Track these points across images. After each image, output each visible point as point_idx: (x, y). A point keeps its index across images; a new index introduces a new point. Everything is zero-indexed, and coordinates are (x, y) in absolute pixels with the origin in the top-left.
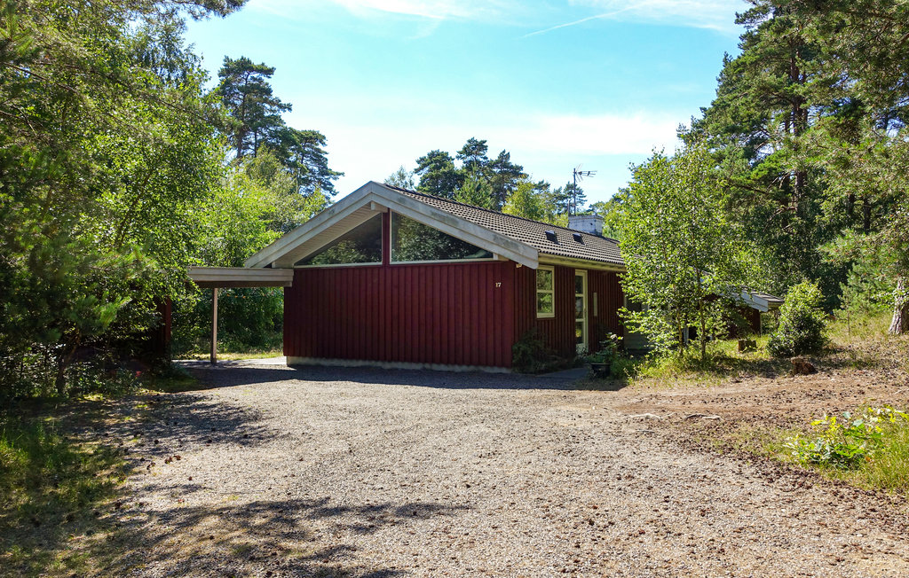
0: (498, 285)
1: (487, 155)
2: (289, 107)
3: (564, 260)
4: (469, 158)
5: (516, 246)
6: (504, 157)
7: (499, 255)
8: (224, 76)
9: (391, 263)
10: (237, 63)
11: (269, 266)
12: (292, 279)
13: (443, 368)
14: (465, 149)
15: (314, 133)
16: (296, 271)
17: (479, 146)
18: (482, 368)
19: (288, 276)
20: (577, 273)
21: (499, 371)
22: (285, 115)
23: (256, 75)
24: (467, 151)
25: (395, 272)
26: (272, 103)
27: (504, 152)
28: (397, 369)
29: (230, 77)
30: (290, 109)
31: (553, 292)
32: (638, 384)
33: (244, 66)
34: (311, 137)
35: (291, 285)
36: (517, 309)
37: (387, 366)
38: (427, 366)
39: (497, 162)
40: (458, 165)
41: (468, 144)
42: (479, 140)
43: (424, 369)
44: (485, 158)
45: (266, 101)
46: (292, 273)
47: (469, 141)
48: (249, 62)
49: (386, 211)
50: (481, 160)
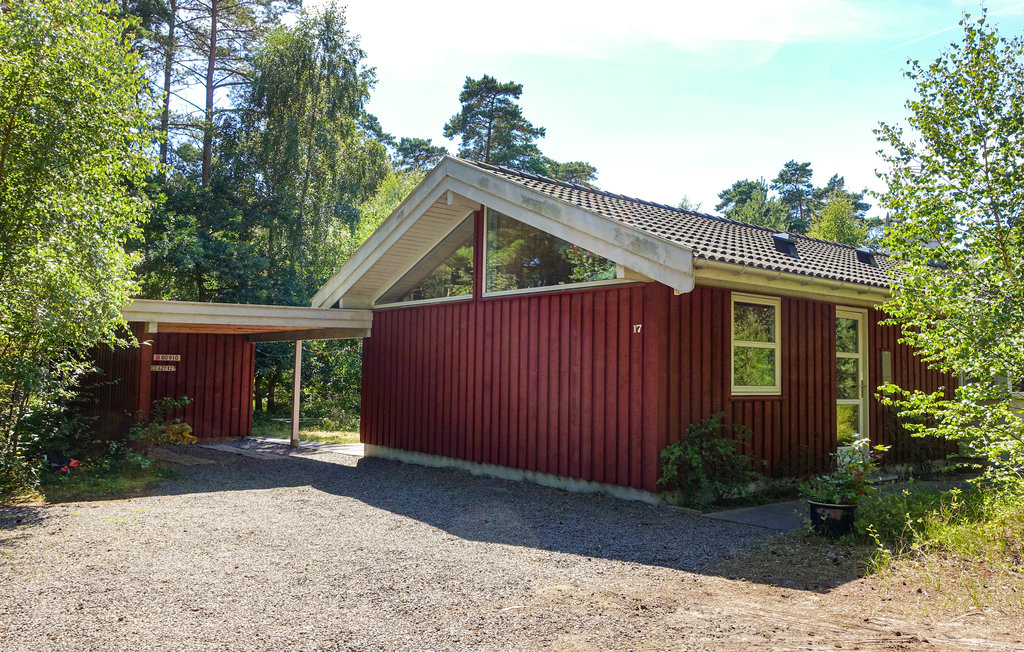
0: (637, 328)
1: (811, 181)
2: (542, 132)
3: (773, 278)
4: (788, 187)
5: (654, 248)
6: (836, 183)
7: (627, 270)
8: (465, 101)
9: (485, 295)
10: (479, 84)
11: (336, 306)
12: (369, 325)
13: (551, 481)
14: (781, 175)
15: (580, 164)
16: (377, 314)
17: (802, 171)
18: (609, 488)
19: (366, 321)
20: (841, 313)
21: (637, 498)
22: (537, 142)
23: (501, 97)
24: (784, 178)
25: (489, 307)
26: (521, 128)
27: (836, 176)
28: (488, 477)
29: (473, 101)
30: (543, 134)
31: (777, 346)
32: (905, 568)
33: (488, 86)
34: (576, 169)
35: (369, 335)
36: (674, 377)
37: (477, 470)
38: (530, 475)
39: (826, 191)
40: (774, 195)
41: (786, 169)
42: (800, 163)
43: (526, 481)
44: (810, 186)
45: (514, 127)
46: (370, 316)
47: (787, 166)
48: (493, 81)
49: (479, 209)
50: (805, 188)
